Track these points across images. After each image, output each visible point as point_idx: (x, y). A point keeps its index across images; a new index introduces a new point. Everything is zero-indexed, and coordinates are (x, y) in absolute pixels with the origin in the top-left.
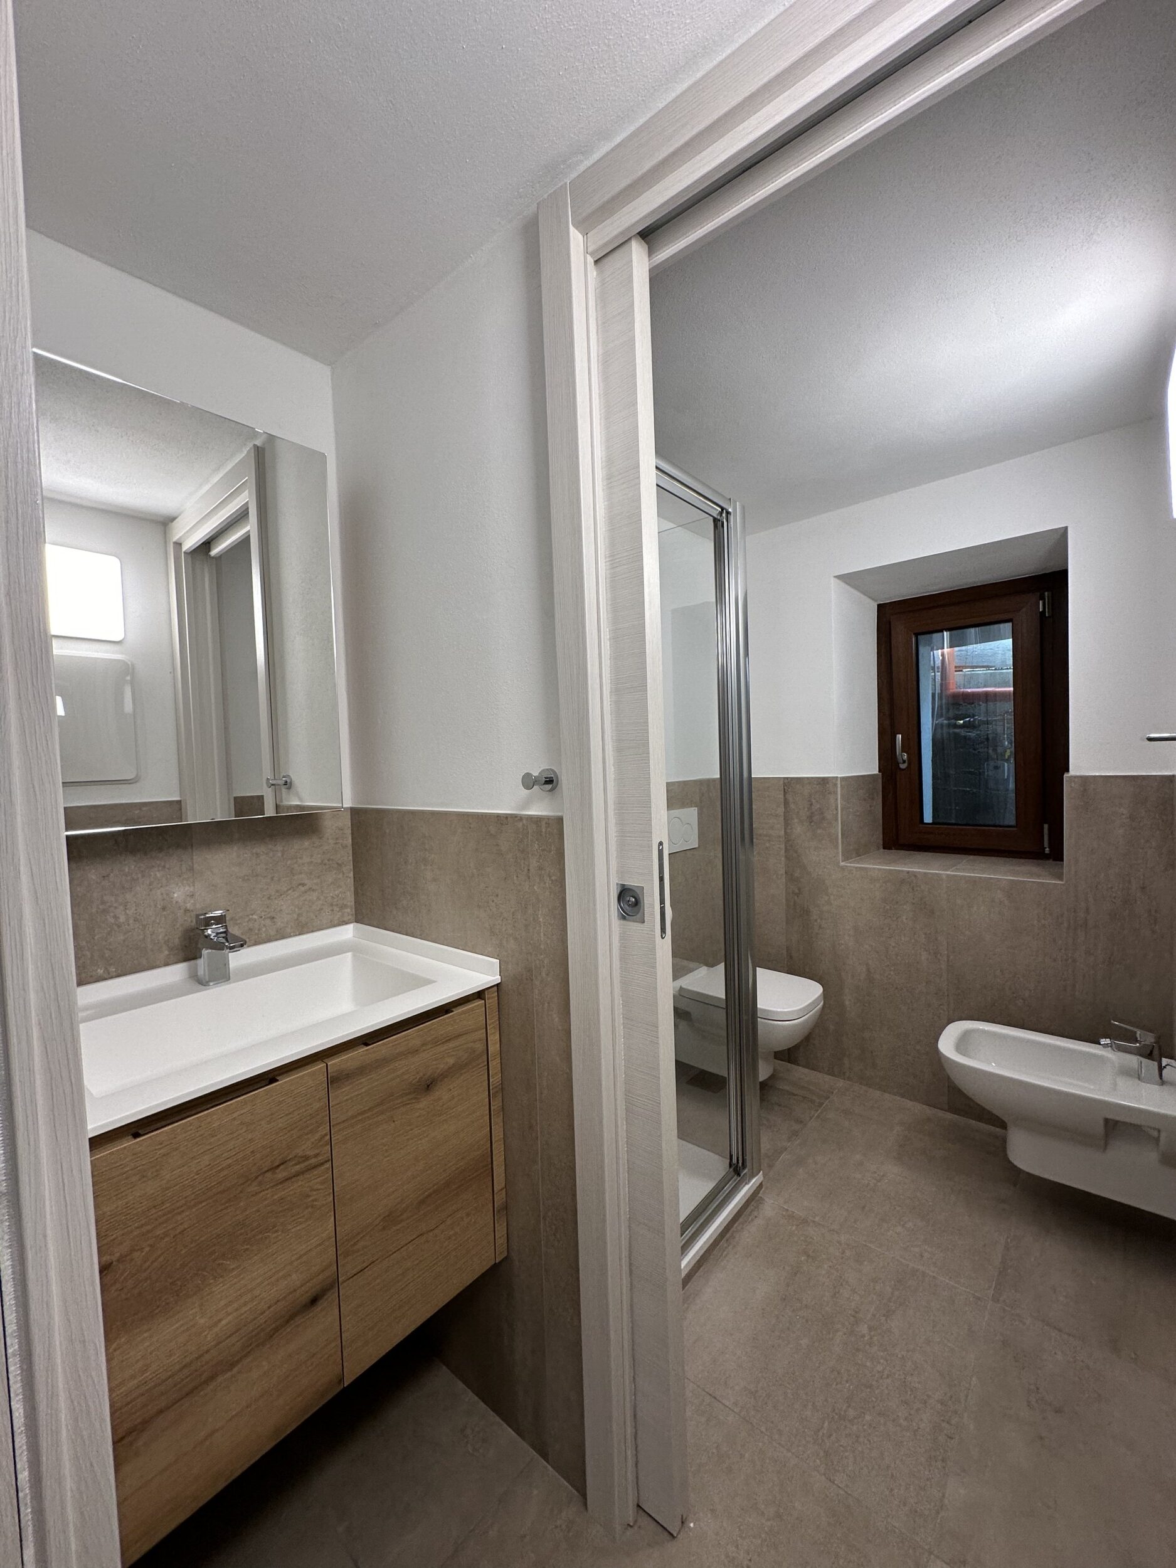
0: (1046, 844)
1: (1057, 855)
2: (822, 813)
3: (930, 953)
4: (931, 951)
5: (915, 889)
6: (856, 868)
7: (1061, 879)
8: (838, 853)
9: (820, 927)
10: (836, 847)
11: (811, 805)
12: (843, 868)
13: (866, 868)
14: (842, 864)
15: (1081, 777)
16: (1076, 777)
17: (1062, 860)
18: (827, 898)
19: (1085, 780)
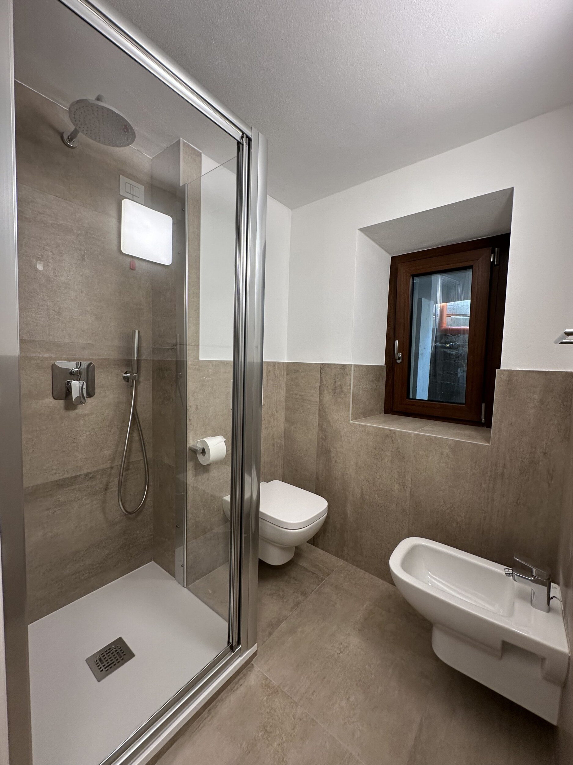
0: (483, 416)
1: (488, 424)
2: (341, 388)
3: (400, 485)
4: (401, 484)
5: (394, 442)
6: (360, 425)
7: (489, 442)
8: (349, 414)
9: (336, 462)
10: (349, 410)
11: (335, 382)
12: (352, 425)
13: (365, 426)
14: (352, 422)
15: (508, 371)
16: (504, 370)
17: (491, 428)
18: (340, 443)
19: (511, 373)
